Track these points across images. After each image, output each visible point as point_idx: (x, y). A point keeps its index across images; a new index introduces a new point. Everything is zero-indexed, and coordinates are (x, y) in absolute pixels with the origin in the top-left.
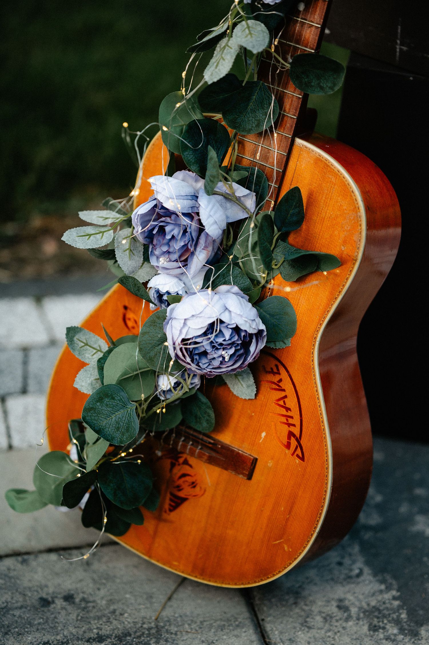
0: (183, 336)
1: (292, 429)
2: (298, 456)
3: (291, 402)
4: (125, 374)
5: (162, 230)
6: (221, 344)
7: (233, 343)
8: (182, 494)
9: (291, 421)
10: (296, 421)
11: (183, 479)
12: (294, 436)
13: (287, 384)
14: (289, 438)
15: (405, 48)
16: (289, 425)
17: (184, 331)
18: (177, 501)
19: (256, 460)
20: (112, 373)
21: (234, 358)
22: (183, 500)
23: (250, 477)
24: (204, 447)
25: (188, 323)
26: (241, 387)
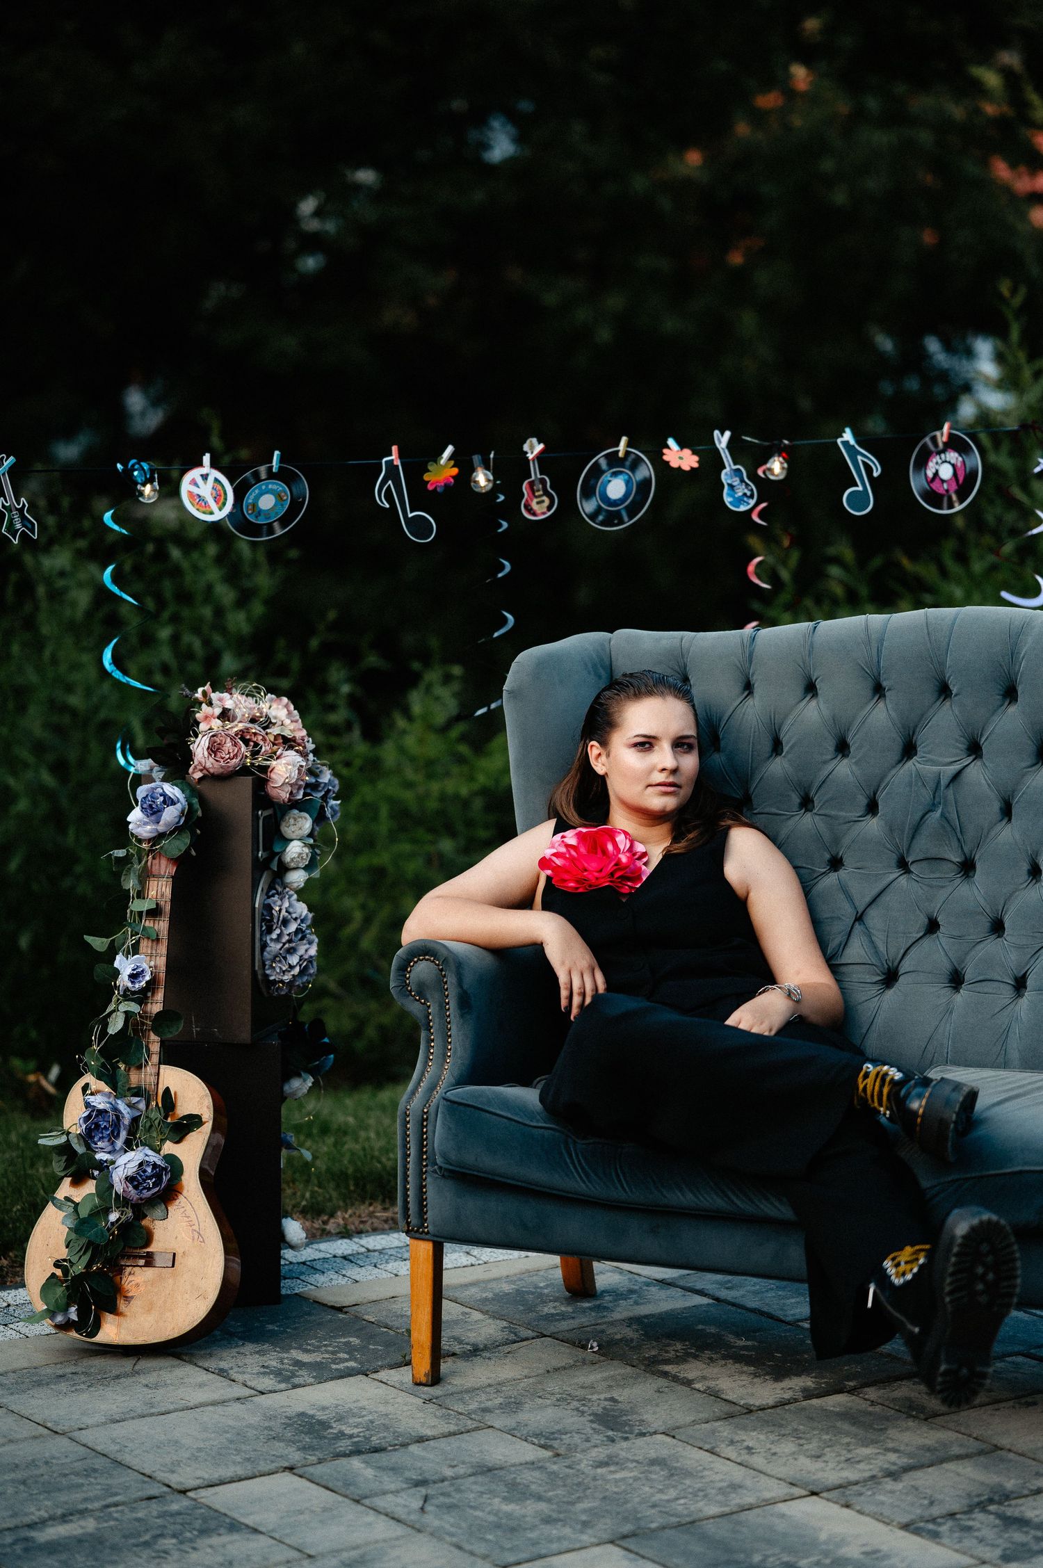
0: (125, 1174)
1: (194, 1227)
2: (200, 1242)
3: (190, 1212)
4: (94, 1211)
5: (97, 1126)
6: (147, 1177)
7: (152, 1176)
8: (130, 1294)
10: (195, 1222)
11: (130, 1284)
12: (195, 1231)
13: (184, 1203)
14: (193, 1233)
15: (198, 1029)
16: (191, 1226)
17: (126, 1171)
18: (128, 1299)
19: (174, 1254)
20: (84, 1213)
21: (155, 1185)
22: (132, 1297)
23: (173, 1266)
24: (142, 1257)
25: (127, 1166)
26: (159, 1212)
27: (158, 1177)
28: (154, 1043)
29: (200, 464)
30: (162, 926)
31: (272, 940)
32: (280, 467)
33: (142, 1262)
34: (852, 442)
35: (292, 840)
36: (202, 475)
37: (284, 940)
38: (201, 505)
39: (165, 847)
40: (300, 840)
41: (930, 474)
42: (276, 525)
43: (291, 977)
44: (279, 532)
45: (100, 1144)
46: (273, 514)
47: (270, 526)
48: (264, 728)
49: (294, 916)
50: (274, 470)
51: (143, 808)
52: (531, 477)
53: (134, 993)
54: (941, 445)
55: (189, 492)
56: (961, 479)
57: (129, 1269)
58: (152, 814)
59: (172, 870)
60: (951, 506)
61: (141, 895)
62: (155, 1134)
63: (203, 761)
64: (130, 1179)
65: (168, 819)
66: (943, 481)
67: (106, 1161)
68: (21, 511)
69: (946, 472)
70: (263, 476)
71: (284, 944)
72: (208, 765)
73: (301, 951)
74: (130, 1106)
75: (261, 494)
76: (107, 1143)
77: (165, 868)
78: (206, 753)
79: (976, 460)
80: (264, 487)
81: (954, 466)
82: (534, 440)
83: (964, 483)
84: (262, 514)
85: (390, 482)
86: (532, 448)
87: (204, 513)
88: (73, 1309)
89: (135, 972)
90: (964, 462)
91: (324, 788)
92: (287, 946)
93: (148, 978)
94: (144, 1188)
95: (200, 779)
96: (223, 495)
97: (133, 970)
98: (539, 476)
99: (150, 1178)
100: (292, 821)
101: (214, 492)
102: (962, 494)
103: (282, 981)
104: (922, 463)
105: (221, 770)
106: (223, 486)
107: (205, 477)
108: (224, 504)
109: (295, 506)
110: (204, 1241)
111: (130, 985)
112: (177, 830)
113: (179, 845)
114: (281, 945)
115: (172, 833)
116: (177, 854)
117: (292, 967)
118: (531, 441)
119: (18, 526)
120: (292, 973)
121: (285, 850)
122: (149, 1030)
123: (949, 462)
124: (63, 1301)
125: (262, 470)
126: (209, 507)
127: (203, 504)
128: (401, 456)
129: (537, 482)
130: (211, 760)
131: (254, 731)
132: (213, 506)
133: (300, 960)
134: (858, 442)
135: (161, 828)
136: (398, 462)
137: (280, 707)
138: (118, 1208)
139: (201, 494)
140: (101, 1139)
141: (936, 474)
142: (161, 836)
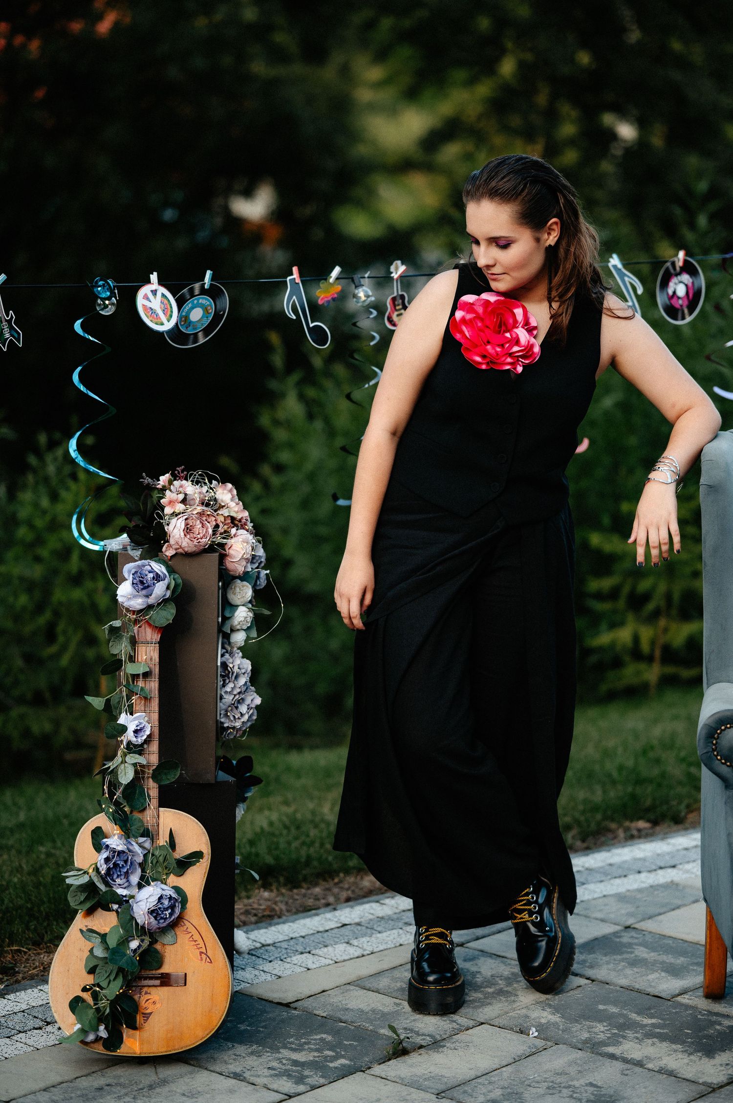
0: (148, 908)
1: (201, 950)
2: (208, 962)
3: (197, 936)
4: (119, 940)
5: (116, 865)
6: (164, 909)
7: (168, 907)
8: (148, 1011)
9: (198, 946)
10: (202, 945)
11: (147, 1002)
12: (203, 953)
13: (191, 929)
14: (201, 955)
16: (199, 949)
17: (148, 904)
18: (147, 1016)
19: (186, 974)
20: (112, 942)
21: (171, 914)
22: (151, 1013)
23: (185, 985)
24: (156, 978)
25: (149, 900)
26: (168, 938)
27: (172, 907)
28: (152, 789)
29: (148, 282)
30: (153, 685)
31: (226, 692)
32: (211, 284)
33: (158, 982)
34: (620, 266)
35: (238, 606)
36: (152, 291)
37: (235, 693)
38: (153, 317)
39: (154, 617)
40: (243, 605)
41: (670, 292)
42: (200, 335)
43: (241, 723)
44: (202, 340)
45: (118, 881)
46: (199, 325)
47: (196, 335)
48: (216, 511)
49: (243, 671)
50: (206, 287)
51: (133, 584)
52: (394, 294)
53: (135, 746)
54: (678, 269)
55: (144, 305)
56: (691, 295)
57: (145, 989)
58: (142, 589)
59: (157, 637)
60: (683, 318)
61: (132, 659)
62: (160, 869)
63: (180, 541)
64: (151, 912)
65: (158, 593)
66: (679, 298)
67: (125, 896)
68: (9, 322)
69: (681, 291)
70: (197, 292)
71: (235, 695)
72: (184, 544)
73: (248, 701)
74: (140, 845)
75: (192, 308)
76: (125, 880)
77: (150, 636)
78: (182, 534)
79: (702, 281)
80: (196, 302)
81: (686, 285)
82: (399, 262)
83: (693, 298)
84: (191, 325)
85: (294, 297)
86: (397, 269)
87: (156, 324)
88: (102, 1028)
89: (139, 728)
90: (693, 283)
91: (257, 561)
92: (237, 696)
93: (148, 732)
94: (162, 918)
95: (172, 557)
96: (169, 308)
97: (137, 726)
98: (400, 293)
99: (167, 909)
100: (238, 590)
101: (163, 306)
102: (692, 308)
103: (234, 728)
104: (665, 284)
105: (194, 549)
106: (169, 301)
107: (154, 292)
108: (171, 316)
109: (217, 317)
110: (211, 962)
111: (134, 739)
112: (165, 601)
113: (167, 615)
114: (233, 696)
115: (159, 604)
116: (164, 623)
117: (242, 715)
118: (396, 264)
119: (7, 335)
120: (242, 720)
121: (233, 615)
122: (148, 777)
123: (683, 283)
124: (94, 1022)
125: (197, 286)
126: (160, 319)
127: (155, 316)
128: (301, 275)
129: (398, 298)
130: (186, 539)
131: (209, 513)
132: (163, 318)
133: (248, 709)
134: (625, 266)
135: (151, 600)
136: (298, 280)
137: (225, 491)
138: (138, 937)
139: (153, 308)
140: (118, 876)
141: (674, 293)
142: (150, 607)
